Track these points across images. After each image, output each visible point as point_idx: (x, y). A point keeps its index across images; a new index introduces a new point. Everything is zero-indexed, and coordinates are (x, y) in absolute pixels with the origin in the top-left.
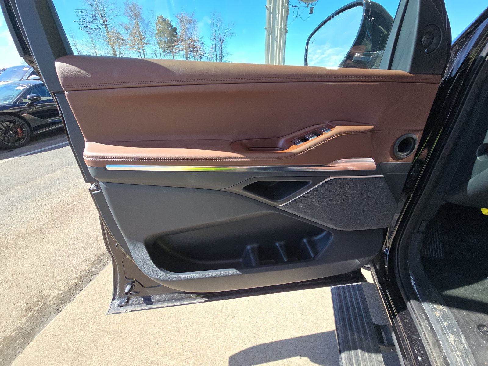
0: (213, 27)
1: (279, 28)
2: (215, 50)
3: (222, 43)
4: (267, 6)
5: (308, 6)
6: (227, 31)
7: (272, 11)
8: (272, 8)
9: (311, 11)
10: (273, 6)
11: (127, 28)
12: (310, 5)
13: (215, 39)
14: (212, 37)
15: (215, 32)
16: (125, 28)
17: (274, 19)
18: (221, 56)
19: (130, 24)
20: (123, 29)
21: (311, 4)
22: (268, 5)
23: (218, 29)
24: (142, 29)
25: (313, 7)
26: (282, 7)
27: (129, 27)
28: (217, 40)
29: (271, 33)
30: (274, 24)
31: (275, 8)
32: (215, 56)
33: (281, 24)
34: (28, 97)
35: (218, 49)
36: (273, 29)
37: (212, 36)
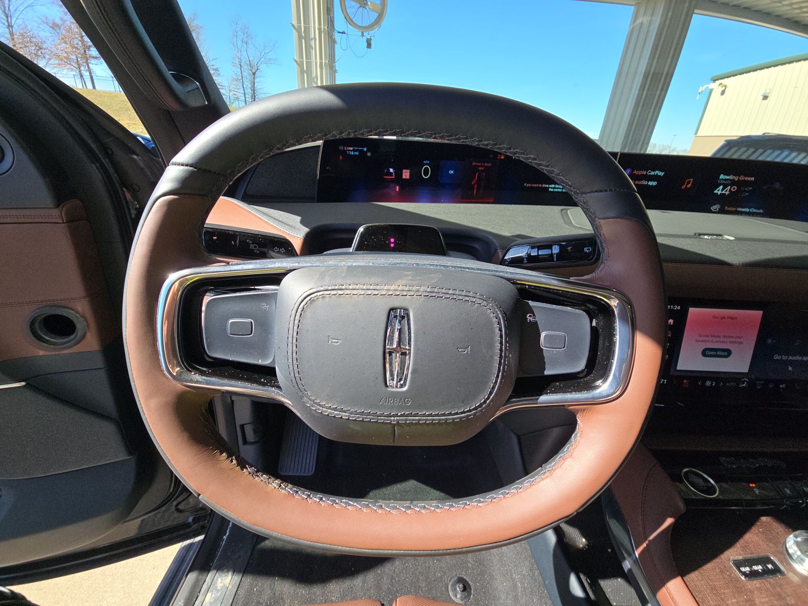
0: (235, 44)
1: (318, 63)
2: (241, 84)
3: (254, 74)
4: (293, 25)
5: (363, 35)
6: (263, 54)
7: (303, 34)
8: (303, 30)
9: (369, 45)
10: (304, 27)
11: (55, 26)
12: (365, 34)
13: (240, 65)
14: (235, 62)
15: (239, 53)
16: (51, 27)
17: (309, 48)
18: (255, 96)
19: (61, 19)
21: (367, 33)
22: (295, 22)
23: (245, 49)
25: (371, 39)
26: (320, 29)
27: (60, 24)
28: (245, 67)
29: (305, 69)
30: (308, 56)
31: (307, 29)
32: (243, 95)
33: (321, 58)
35: (248, 84)
36: (309, 64)
37: (234, 58)
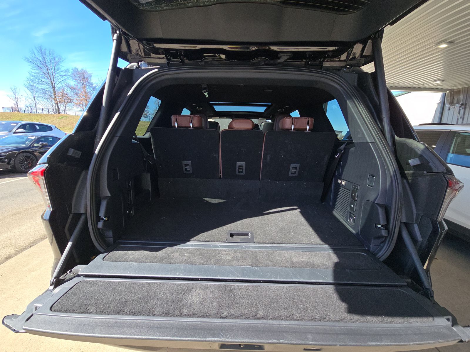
11: (72, 88)
19: (76, 86)
20: (69, 89)
24: (88, 91)
34: (40, 143)
